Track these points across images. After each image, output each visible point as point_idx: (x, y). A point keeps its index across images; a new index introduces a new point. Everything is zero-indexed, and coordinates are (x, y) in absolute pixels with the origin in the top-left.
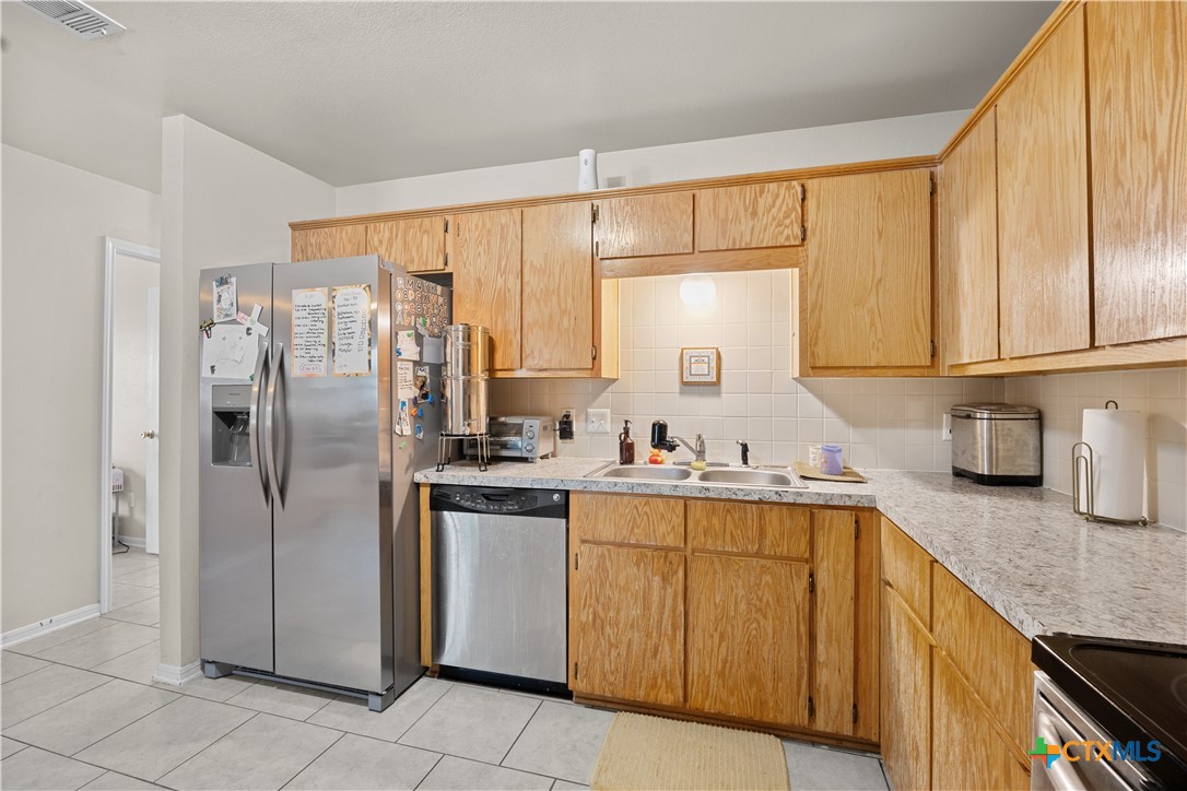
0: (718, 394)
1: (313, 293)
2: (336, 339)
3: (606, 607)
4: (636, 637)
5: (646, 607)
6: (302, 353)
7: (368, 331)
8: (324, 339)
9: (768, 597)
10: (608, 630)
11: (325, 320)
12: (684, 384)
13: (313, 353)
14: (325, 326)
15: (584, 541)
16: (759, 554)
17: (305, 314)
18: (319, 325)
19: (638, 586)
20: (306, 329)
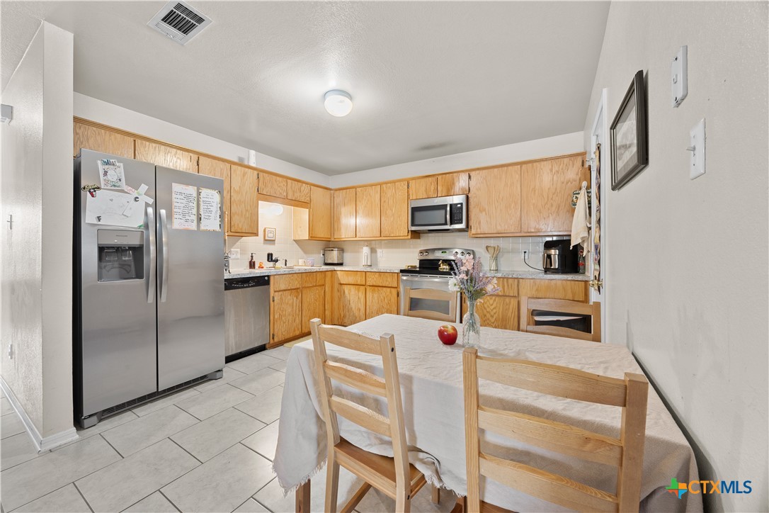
0: (274, 244)
1: (187, 188)
2: (201, 212)
3: (283, 311)
4: (290, 317)
5: (293, 308)
6: (180, 217)
7: (219, 211)
8: (194, 211)
9: (318, 296)
10: (283, 318)
11: (195, 203)
12: (265, 240)
13: (187, 217)
14: (195, 205)
15: (275, 292)
16: (316, 286)
17: (180, 197)
18: (191, 204)
19: (290, 302)
20: (183, 205)
